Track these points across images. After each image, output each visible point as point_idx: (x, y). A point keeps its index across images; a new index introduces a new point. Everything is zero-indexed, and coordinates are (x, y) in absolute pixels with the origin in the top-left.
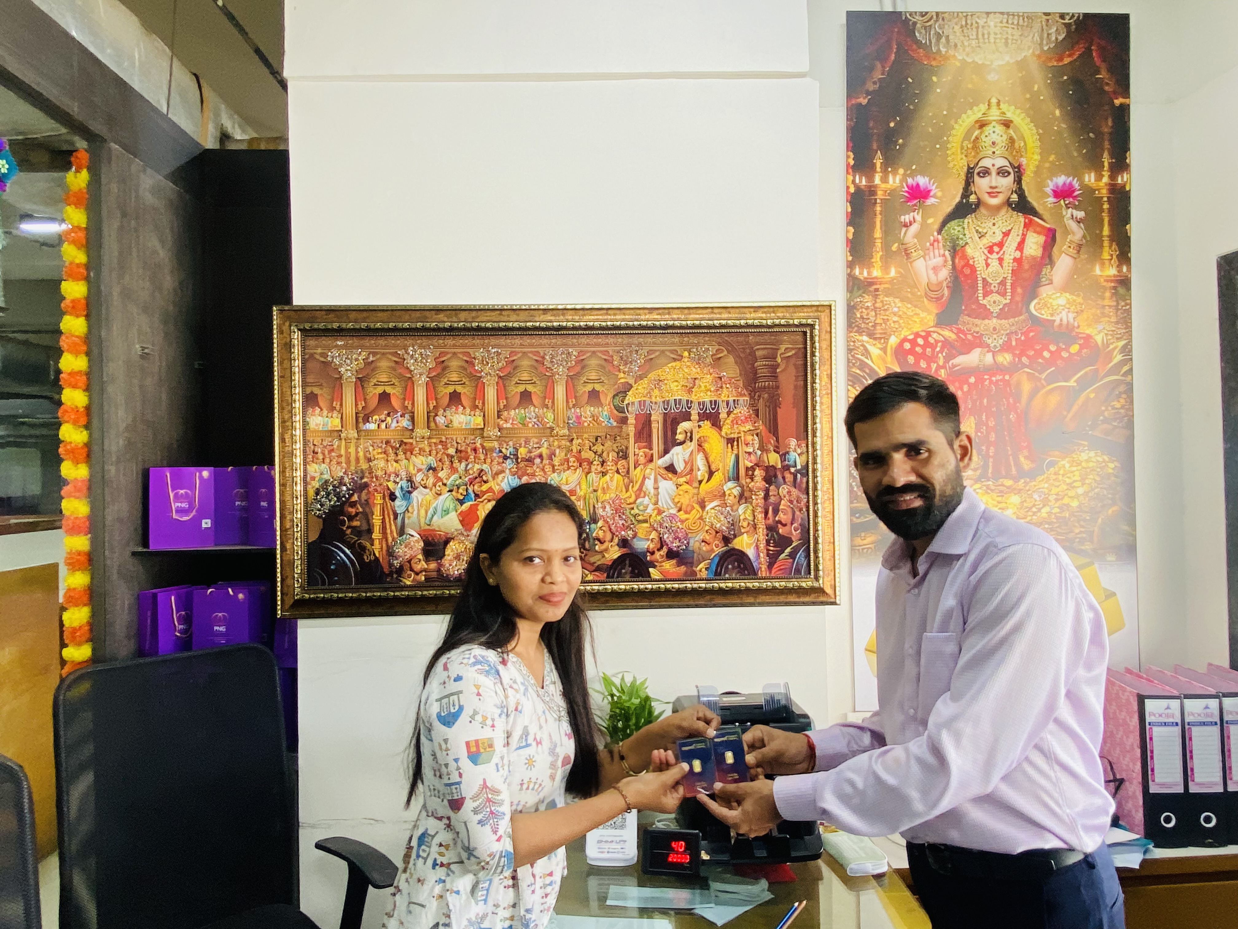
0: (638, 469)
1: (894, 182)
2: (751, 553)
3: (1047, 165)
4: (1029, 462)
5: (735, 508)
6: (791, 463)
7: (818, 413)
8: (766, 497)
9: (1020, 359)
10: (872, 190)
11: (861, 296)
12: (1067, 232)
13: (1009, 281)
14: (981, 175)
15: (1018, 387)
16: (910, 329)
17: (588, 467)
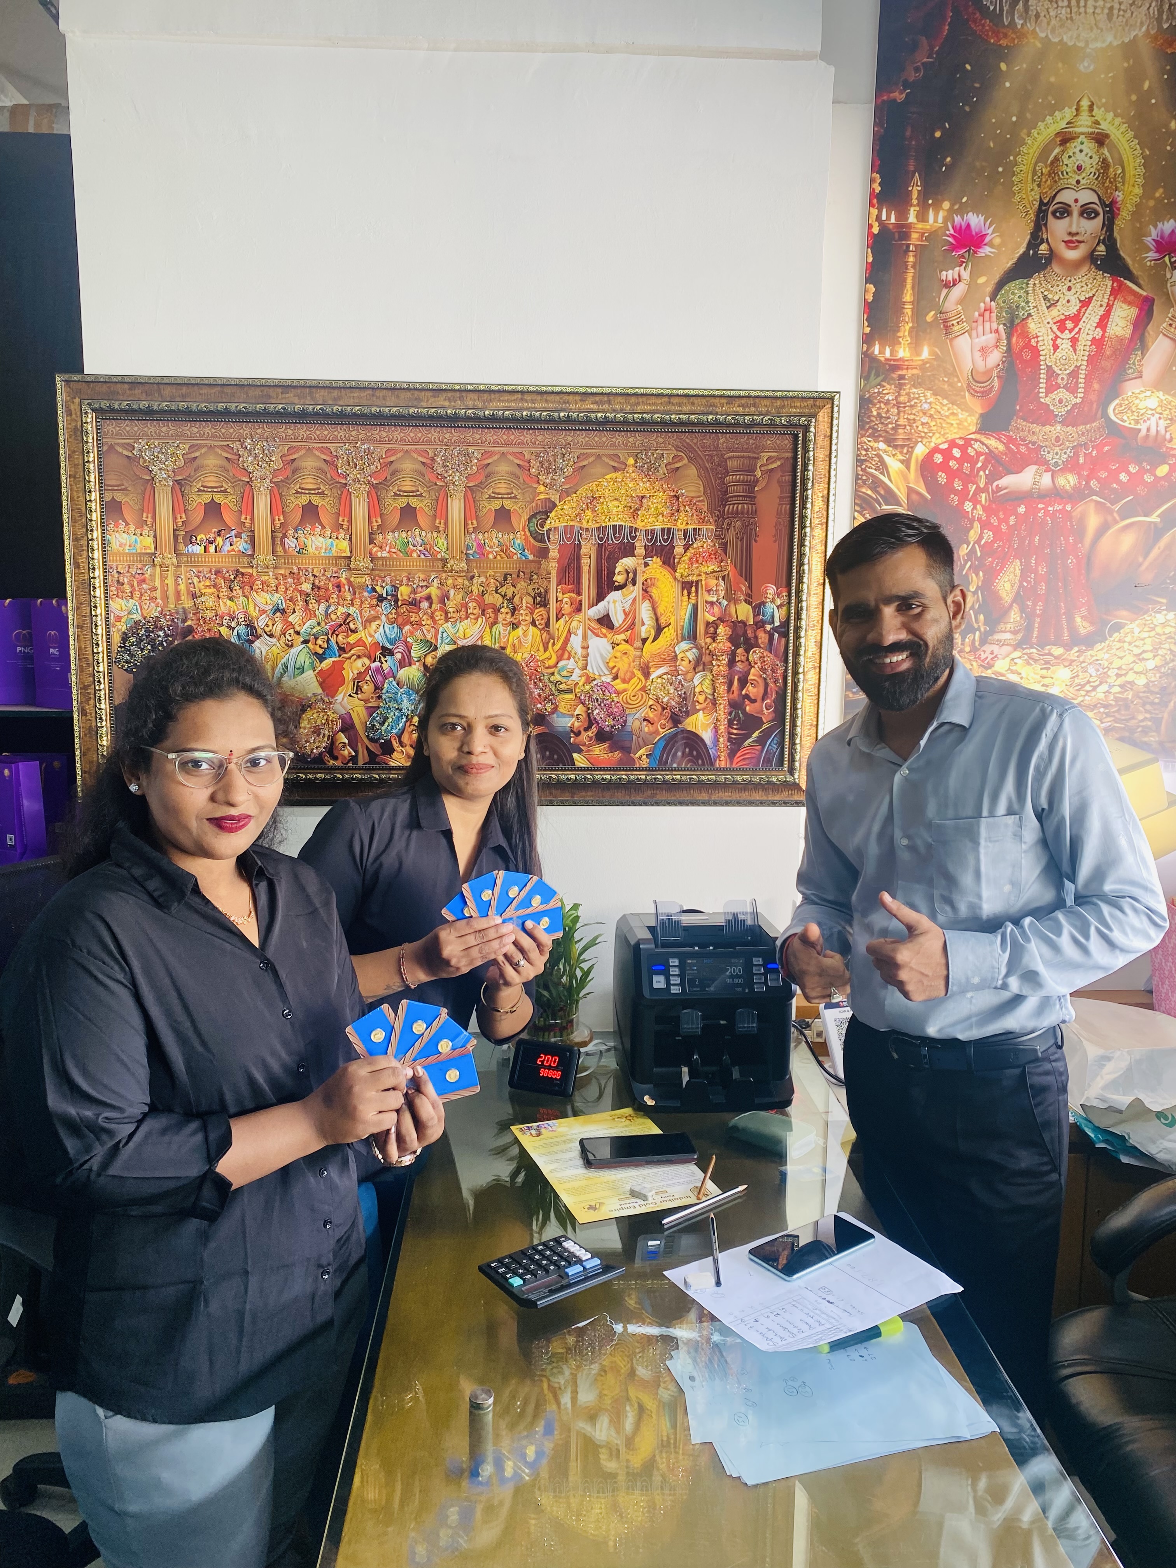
0: (562, 621)
1: (936, 221)
2: (707, 736)
3: (1152, 203)
4: (1086, 624)
5: (689, 676)
6: (768, 617)
7: (807, 549)
8: (732, 663)
9: (1088, 483)
10: (903, 231)
11: (879, 384)
12: (1169, 302)
13: (1084, 372)
14: (1058, 214)
15: (1082, 520)
16: (944, 435)
17: (493, 616)
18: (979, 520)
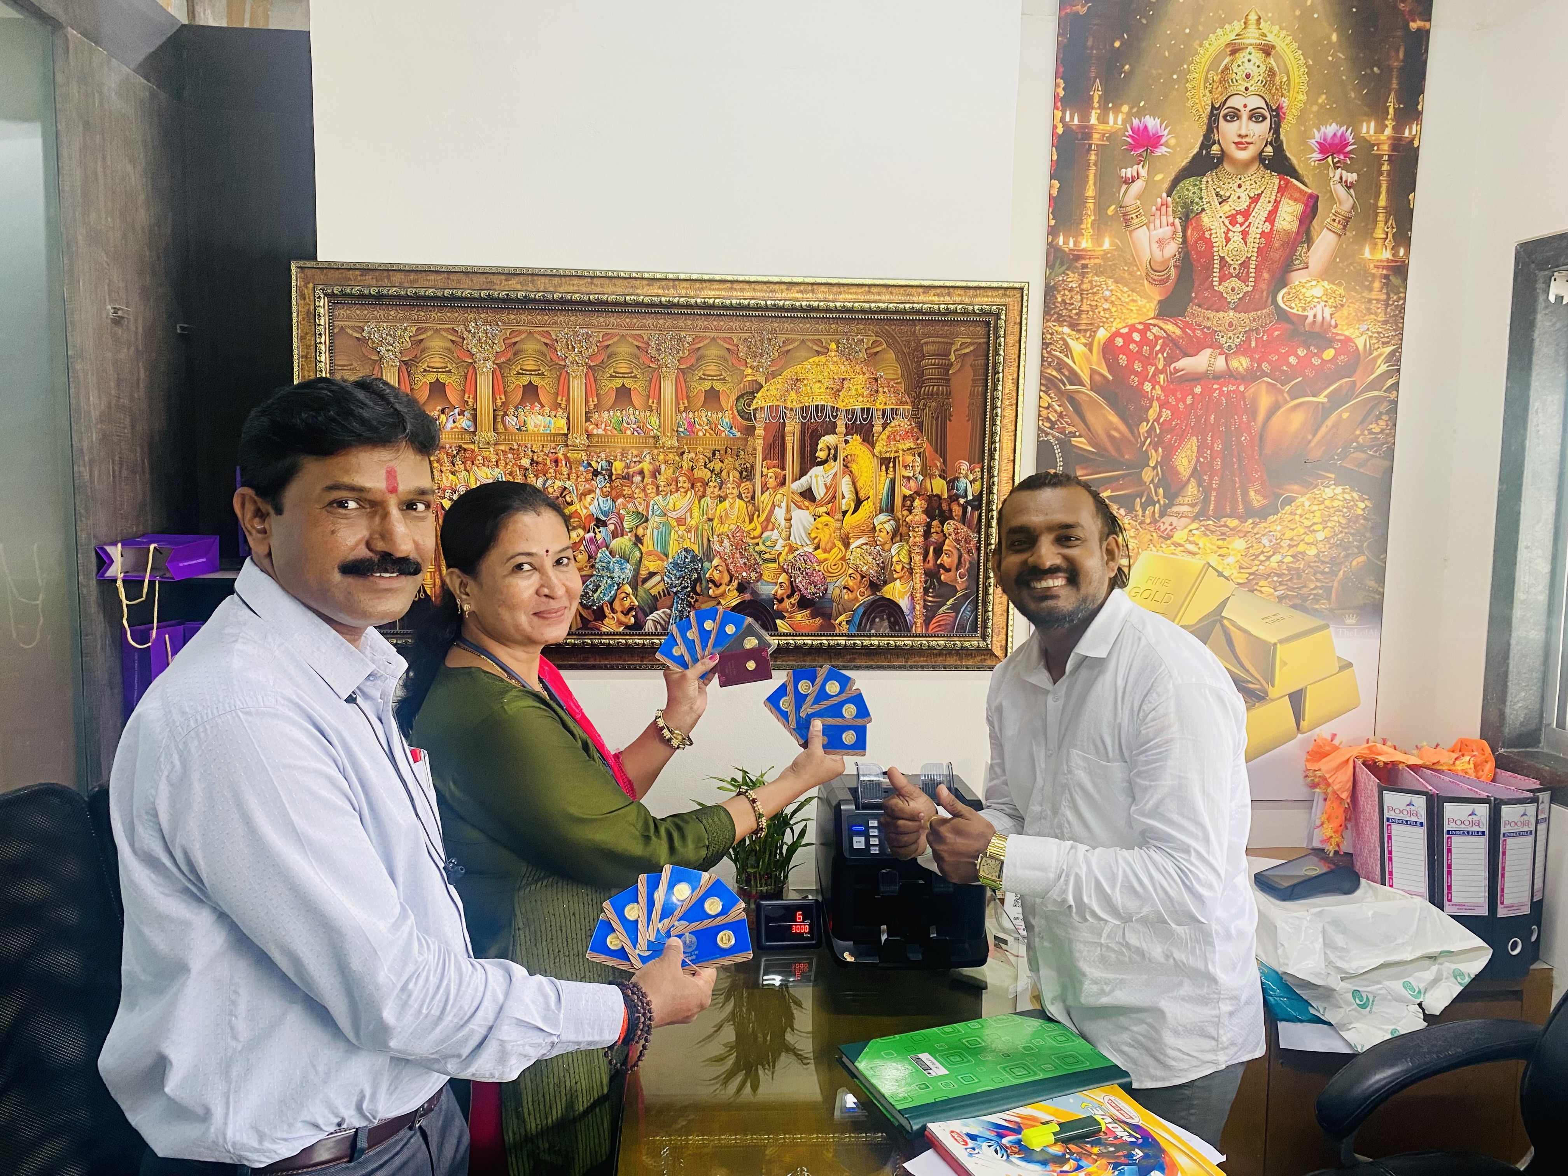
0: (767, 494)
1: (1115, 123)
2: (904, 603)
3: (1315, 108)
4: (1259, 498)
5: (887, 547)
6: (961, 492)
7: (998, 429)
8: (927, 534)
9: (1259, 365)
10: (1086, 133)
11: (1064, 273)
12: (1332, 199)
13: (1254, 262)
14: (1228, 118)
15: (1255, 400)
16: (1124, 320)
17: (702, 489)
18: (1158, 399)
